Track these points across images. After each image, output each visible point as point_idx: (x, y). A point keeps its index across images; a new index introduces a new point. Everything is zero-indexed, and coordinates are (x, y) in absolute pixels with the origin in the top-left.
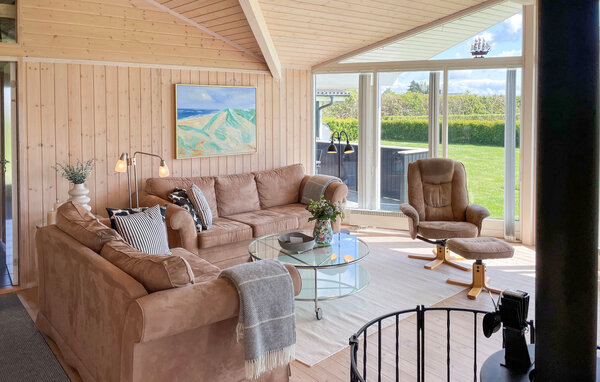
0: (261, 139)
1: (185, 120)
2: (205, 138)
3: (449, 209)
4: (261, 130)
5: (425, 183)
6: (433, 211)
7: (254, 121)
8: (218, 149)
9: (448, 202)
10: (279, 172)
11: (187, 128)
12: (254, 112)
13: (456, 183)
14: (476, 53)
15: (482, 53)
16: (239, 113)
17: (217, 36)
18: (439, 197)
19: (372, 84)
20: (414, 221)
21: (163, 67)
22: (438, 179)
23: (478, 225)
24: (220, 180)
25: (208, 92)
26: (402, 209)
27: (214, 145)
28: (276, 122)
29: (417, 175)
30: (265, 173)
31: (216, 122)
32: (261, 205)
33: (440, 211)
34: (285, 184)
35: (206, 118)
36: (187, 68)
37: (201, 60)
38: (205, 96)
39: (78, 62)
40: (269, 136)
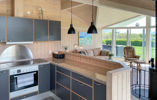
0: (93, 42)
1: (80, 39)
2: (83, 42)
3: (132, 56)
4: (93, 40)
5: (127, 51)
6: (129, 56)
7: (92, 39)
8: (86, 44)
9: (132, 55)
10: (96, 49)
11: (81, 40)
12: (92, 37)
13: (133, 51)
14: (137, 26)
15: (138, 25)
16: (89, 37)
17: (86, 22)
18: (130, 54)
19: (115, 31)
20: (126, 58)
21: (77, 28)
22: (130, 50)
23: (139, 58)
24: (87, 50)
25: (84, 33)
26: (123, 56)
27: (85, 43)
28: (95, 39)
29: (126, 49)
30: (94, 49)
31: (85, 39)
32: (94, 55)
33: (130, 56)
34: (98, 51)
35: (84, 38)
36: (81, 29)
37: (83, 27)
38: (84, 34)
39: (64, 28)
40: (94, 42)
